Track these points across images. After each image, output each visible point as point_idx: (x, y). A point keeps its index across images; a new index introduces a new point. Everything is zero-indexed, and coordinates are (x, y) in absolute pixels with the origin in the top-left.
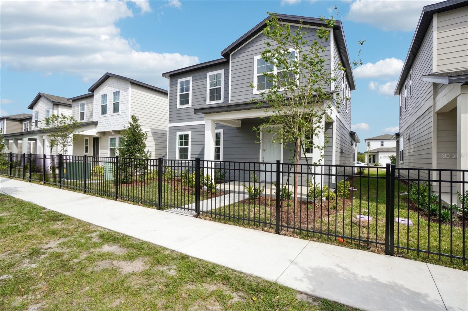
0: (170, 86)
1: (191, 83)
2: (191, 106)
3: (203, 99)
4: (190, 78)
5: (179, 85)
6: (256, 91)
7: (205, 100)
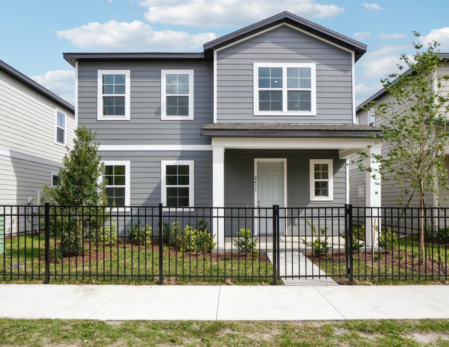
0: (79, 79)
1: (128, 81)
2: (129, 119)
3: (154, 110)
4: (127, 73)
5: (100, 81)
6: (257, 111)
7: (159, 113)
